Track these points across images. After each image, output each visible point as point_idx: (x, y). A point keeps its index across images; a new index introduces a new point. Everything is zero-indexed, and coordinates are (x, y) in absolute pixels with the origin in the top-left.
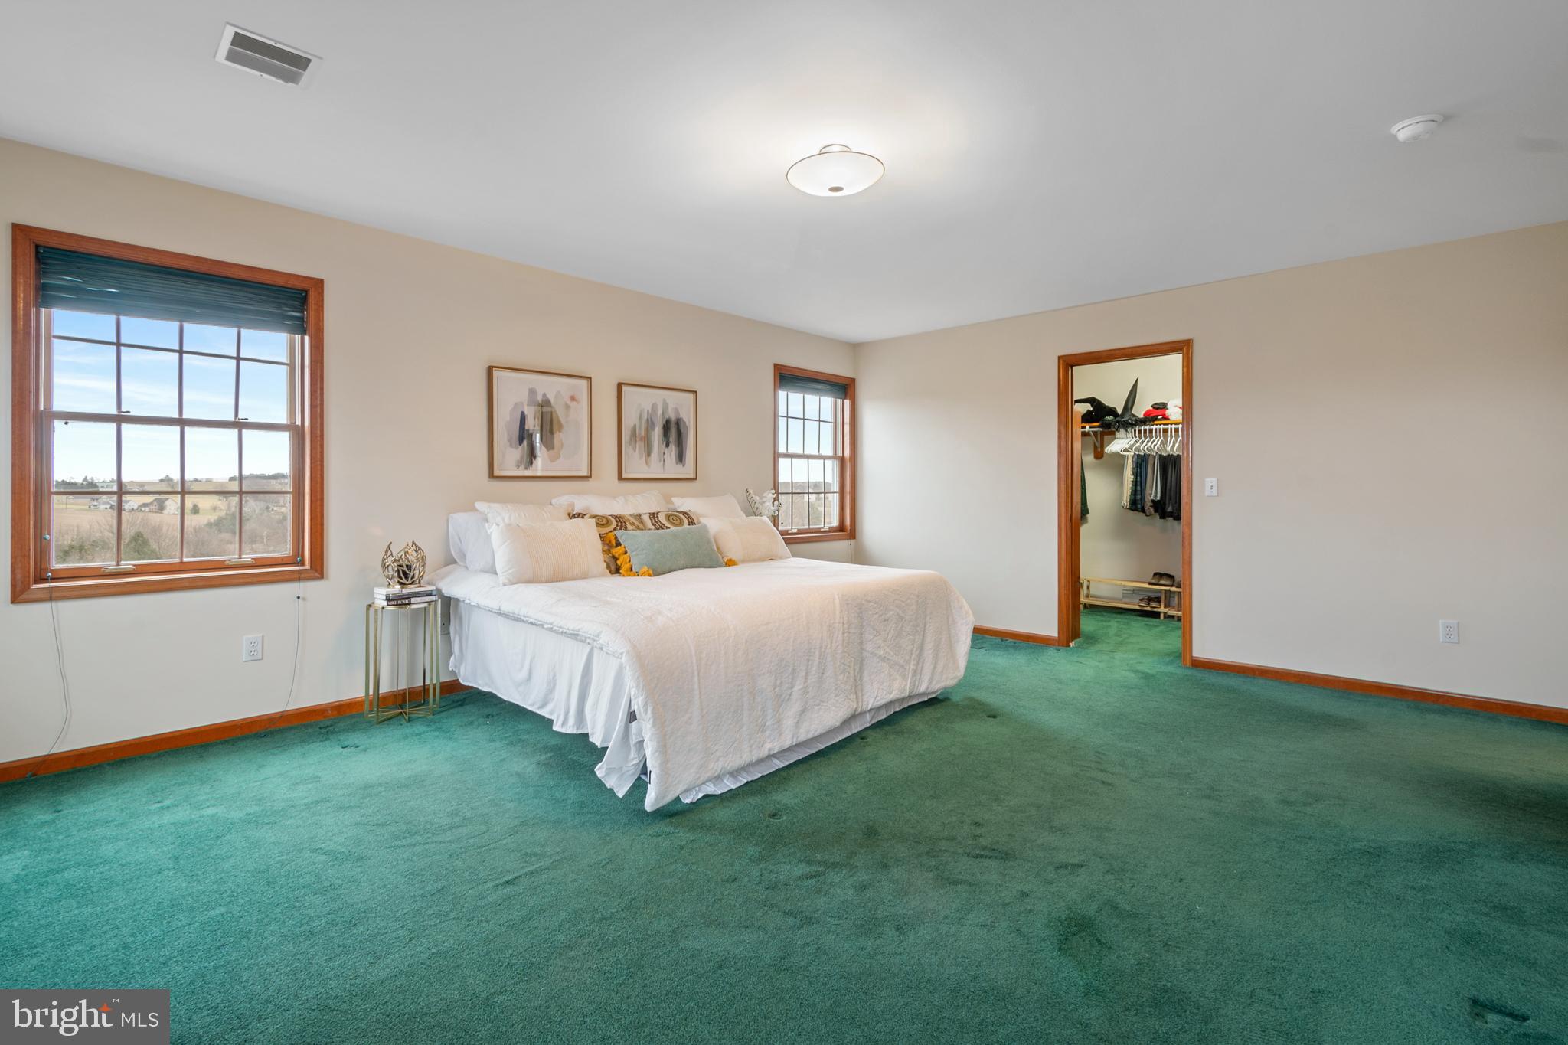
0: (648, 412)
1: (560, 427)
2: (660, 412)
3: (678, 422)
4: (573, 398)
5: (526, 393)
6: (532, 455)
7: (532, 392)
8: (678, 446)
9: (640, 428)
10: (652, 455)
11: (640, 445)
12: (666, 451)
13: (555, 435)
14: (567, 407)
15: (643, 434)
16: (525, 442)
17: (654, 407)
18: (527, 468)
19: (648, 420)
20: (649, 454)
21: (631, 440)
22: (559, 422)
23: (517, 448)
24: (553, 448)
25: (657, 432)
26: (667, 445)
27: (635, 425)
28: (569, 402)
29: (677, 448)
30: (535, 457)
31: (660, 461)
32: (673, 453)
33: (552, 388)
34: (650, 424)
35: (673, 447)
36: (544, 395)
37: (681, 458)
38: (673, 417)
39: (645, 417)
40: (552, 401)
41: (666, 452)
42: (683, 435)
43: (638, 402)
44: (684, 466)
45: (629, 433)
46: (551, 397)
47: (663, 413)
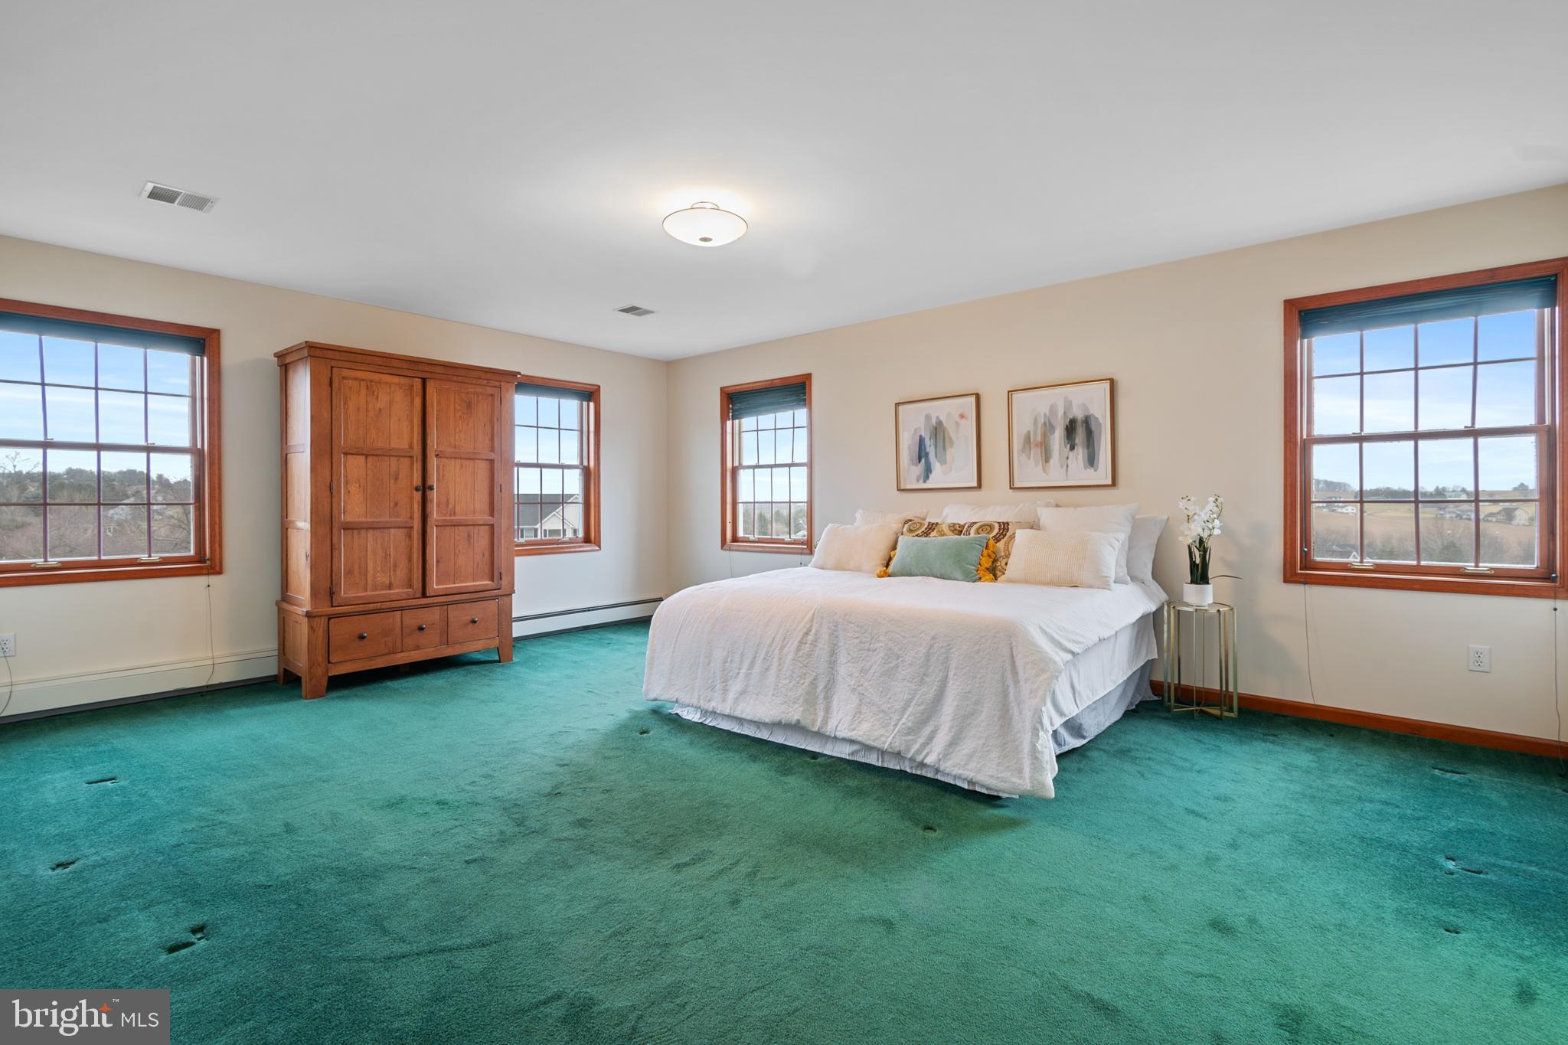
0: (1045, 415)
1: (952, 443)
2: (1061, 413)
3: (1087, 421)
4: (962, 416)
5: (923, 419)
6: (928, 470)
7: (928, 417)
8: (1088, 447)
9: (1035, 433)
10: (1052, 461)
11: (1036, 452)
12: (1071, 454)
13: (948, 452)
14: (957, 424)
15: (1039, 439)
16: (923, 460)
17: (1053, 409)
18: (925, 482)
19: (1045, 423)
20: (1047, 459)
21: (1024, 446)
22: (950, 439)
23: (917, 466)
24: (945, 463)
25: (1059, 434)
26: (1072, 448)
27: (1029, 432)
28: (958, 420)
29: (1086, 451)
30: (931, 472)
31: (1062, 467)
32: (1080, 457)
33: (942, 411)
34: (1049, 427)
35: (1080, 452)
36: (938, 418)
37: (1091, 461)
38: (1080, 415)
39: (1041, 421)
40: (944, 423)
41: (1070, 457)
42: (1096, 435)
43: (1032, 408)
44: (1095, 471)
45: (1022, 441)
46: (943, 419)
47: (1065, 413)
